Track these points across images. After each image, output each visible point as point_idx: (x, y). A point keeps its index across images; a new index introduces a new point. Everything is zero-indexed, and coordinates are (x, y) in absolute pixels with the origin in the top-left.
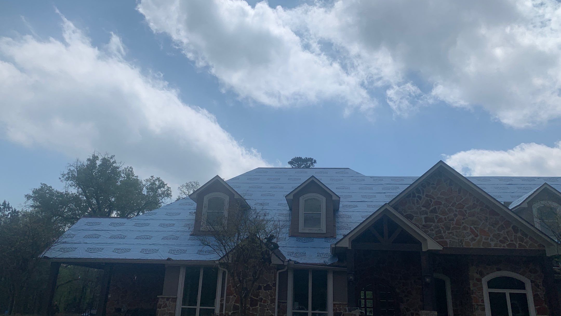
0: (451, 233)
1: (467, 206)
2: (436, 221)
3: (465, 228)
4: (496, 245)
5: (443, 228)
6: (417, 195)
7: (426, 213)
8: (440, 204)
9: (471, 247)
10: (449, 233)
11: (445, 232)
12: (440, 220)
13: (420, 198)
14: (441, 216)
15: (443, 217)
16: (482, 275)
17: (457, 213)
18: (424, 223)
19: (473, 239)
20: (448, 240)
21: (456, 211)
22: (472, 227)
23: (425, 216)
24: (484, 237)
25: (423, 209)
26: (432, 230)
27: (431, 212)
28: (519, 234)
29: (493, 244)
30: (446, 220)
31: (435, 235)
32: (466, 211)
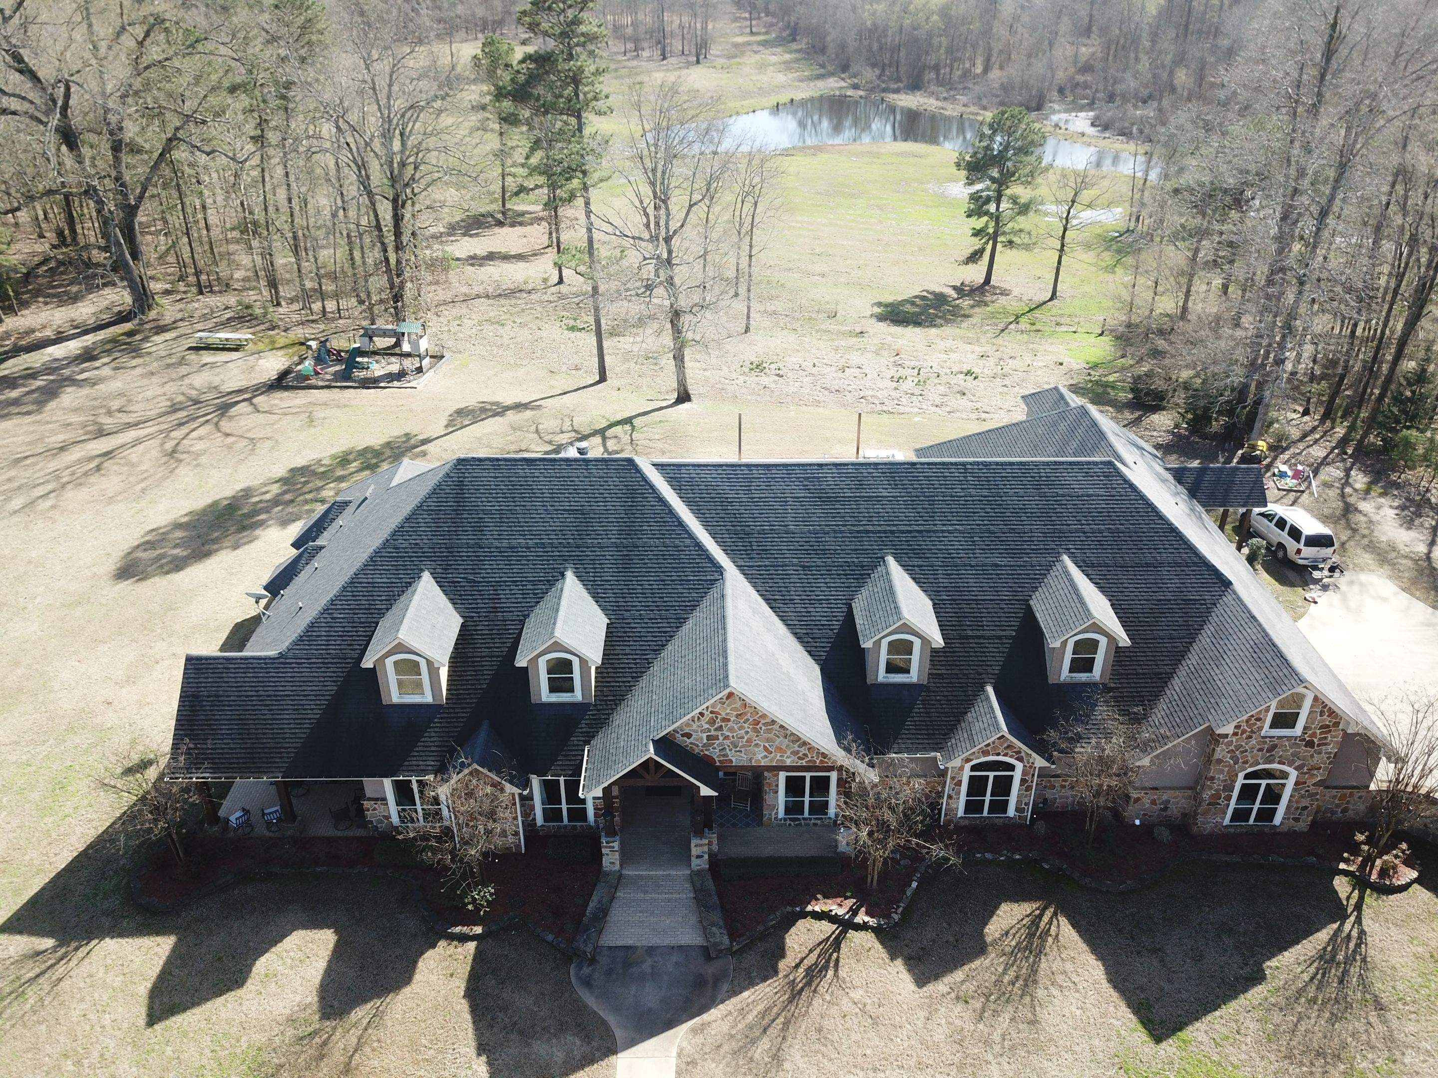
0: (739, 751)
1: (764, 722)
2: (721, 738)
3: (757, 745)
4: (793, 761)
5: (729, 746)
7: (709, 731)
8: (729, 720)
9: (762, 764)
12: (727, 738)
13: (702, 714)
14: (728, 734)
17: (749, 730)
19: (766, 757)
20: (734, 759)
21: (749, 728)
22: (766, 744)
23: (708, 734)
24: (779, 755)
26: (714, 748)
27: (716, 730)
29: (788, 760)
30: (734, 738)
32: (761, 728)
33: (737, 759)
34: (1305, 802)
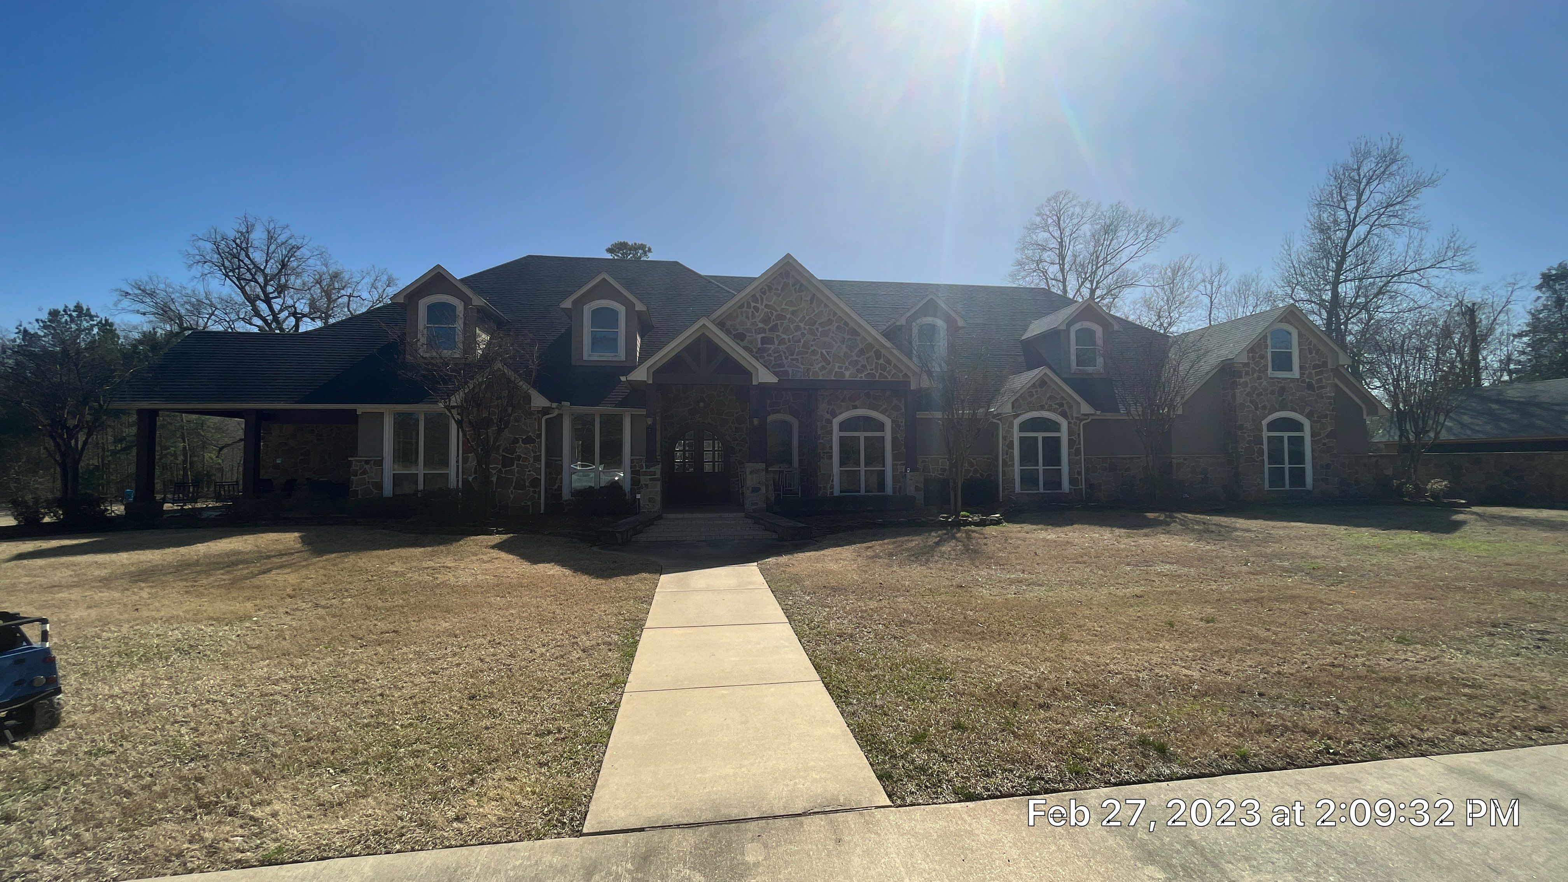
0: (795, 359)
3: (814, 352)
4: (851, 375)
5: (785, 353)
7: (764, 331)
9: (820, 378)
10: (792, 360)
11: (786, 359)
12: (782, 342)
13: (757, 309)
14: (783, 336)
15: (786, 337)
16: (834, 415)
17: (806, 332)
18: (760, 345)
19: (823, 368)
20: (789, 370)
21: (805, 329)
22: (824, 351)
23: (763, 335)
24: (837, 365)
25: (760, 325)
26: (769, 355)
28: (882, 361)
29: (847, 374)
30: (789, 341)
31: (773, 363)
32: (817, 329)
33: (795, 370)
34: (1326, 459)
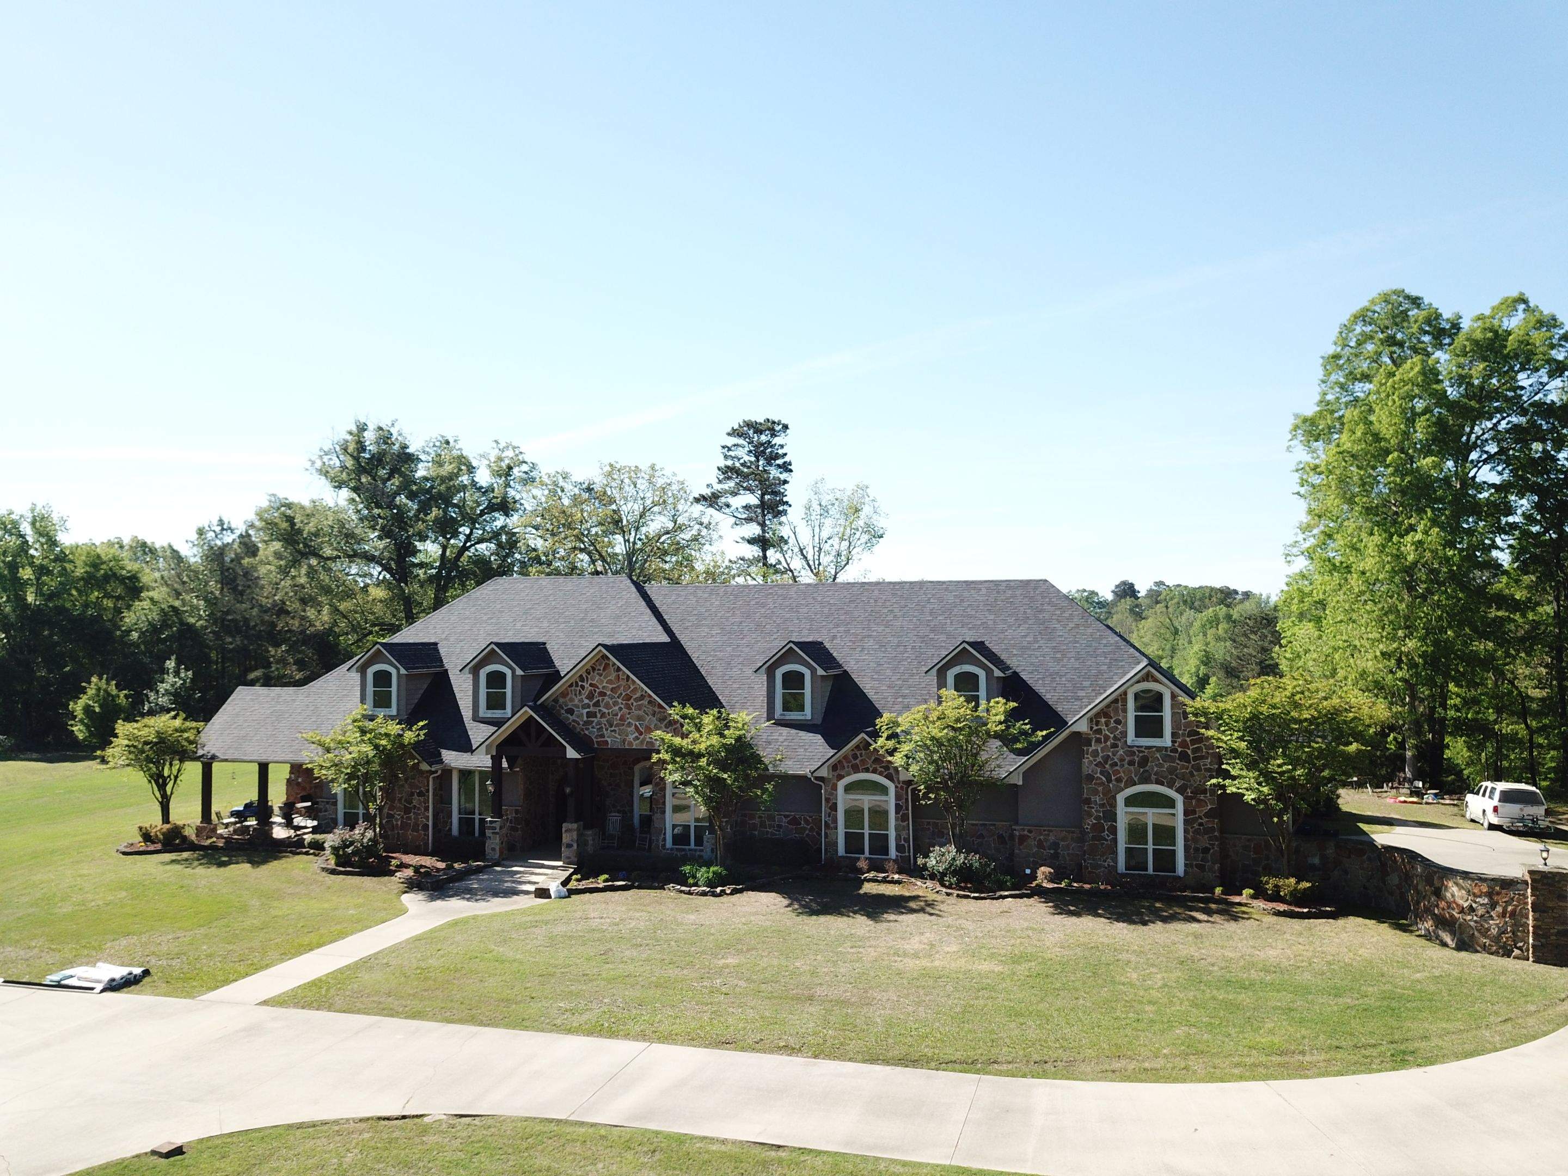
0: (614, 731)
1: (635, 697)
2: (599, 715)
3: (629, 724)
6: (580, 683)
7: (589, 706)
8: (605, 694)
9: (634, 747)
10: (611, 731)
11: (607, 730)
12: (603, 715)
13: (583, 687)
17: (622, 706)
23: (588, 710)
24: (648, 735)
25: (586, 701)
26: (593, 727)
27: (595, 705)
30: (609, 715)
32: (632, 704)
33: (612, 739)
34: (1204, 841)
